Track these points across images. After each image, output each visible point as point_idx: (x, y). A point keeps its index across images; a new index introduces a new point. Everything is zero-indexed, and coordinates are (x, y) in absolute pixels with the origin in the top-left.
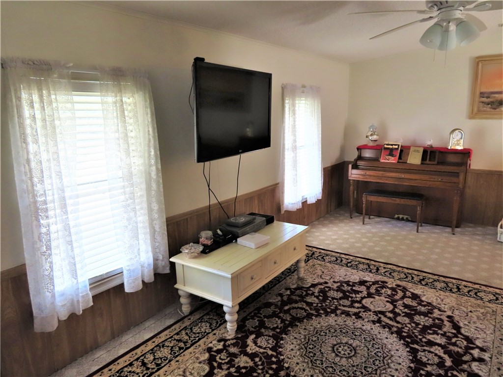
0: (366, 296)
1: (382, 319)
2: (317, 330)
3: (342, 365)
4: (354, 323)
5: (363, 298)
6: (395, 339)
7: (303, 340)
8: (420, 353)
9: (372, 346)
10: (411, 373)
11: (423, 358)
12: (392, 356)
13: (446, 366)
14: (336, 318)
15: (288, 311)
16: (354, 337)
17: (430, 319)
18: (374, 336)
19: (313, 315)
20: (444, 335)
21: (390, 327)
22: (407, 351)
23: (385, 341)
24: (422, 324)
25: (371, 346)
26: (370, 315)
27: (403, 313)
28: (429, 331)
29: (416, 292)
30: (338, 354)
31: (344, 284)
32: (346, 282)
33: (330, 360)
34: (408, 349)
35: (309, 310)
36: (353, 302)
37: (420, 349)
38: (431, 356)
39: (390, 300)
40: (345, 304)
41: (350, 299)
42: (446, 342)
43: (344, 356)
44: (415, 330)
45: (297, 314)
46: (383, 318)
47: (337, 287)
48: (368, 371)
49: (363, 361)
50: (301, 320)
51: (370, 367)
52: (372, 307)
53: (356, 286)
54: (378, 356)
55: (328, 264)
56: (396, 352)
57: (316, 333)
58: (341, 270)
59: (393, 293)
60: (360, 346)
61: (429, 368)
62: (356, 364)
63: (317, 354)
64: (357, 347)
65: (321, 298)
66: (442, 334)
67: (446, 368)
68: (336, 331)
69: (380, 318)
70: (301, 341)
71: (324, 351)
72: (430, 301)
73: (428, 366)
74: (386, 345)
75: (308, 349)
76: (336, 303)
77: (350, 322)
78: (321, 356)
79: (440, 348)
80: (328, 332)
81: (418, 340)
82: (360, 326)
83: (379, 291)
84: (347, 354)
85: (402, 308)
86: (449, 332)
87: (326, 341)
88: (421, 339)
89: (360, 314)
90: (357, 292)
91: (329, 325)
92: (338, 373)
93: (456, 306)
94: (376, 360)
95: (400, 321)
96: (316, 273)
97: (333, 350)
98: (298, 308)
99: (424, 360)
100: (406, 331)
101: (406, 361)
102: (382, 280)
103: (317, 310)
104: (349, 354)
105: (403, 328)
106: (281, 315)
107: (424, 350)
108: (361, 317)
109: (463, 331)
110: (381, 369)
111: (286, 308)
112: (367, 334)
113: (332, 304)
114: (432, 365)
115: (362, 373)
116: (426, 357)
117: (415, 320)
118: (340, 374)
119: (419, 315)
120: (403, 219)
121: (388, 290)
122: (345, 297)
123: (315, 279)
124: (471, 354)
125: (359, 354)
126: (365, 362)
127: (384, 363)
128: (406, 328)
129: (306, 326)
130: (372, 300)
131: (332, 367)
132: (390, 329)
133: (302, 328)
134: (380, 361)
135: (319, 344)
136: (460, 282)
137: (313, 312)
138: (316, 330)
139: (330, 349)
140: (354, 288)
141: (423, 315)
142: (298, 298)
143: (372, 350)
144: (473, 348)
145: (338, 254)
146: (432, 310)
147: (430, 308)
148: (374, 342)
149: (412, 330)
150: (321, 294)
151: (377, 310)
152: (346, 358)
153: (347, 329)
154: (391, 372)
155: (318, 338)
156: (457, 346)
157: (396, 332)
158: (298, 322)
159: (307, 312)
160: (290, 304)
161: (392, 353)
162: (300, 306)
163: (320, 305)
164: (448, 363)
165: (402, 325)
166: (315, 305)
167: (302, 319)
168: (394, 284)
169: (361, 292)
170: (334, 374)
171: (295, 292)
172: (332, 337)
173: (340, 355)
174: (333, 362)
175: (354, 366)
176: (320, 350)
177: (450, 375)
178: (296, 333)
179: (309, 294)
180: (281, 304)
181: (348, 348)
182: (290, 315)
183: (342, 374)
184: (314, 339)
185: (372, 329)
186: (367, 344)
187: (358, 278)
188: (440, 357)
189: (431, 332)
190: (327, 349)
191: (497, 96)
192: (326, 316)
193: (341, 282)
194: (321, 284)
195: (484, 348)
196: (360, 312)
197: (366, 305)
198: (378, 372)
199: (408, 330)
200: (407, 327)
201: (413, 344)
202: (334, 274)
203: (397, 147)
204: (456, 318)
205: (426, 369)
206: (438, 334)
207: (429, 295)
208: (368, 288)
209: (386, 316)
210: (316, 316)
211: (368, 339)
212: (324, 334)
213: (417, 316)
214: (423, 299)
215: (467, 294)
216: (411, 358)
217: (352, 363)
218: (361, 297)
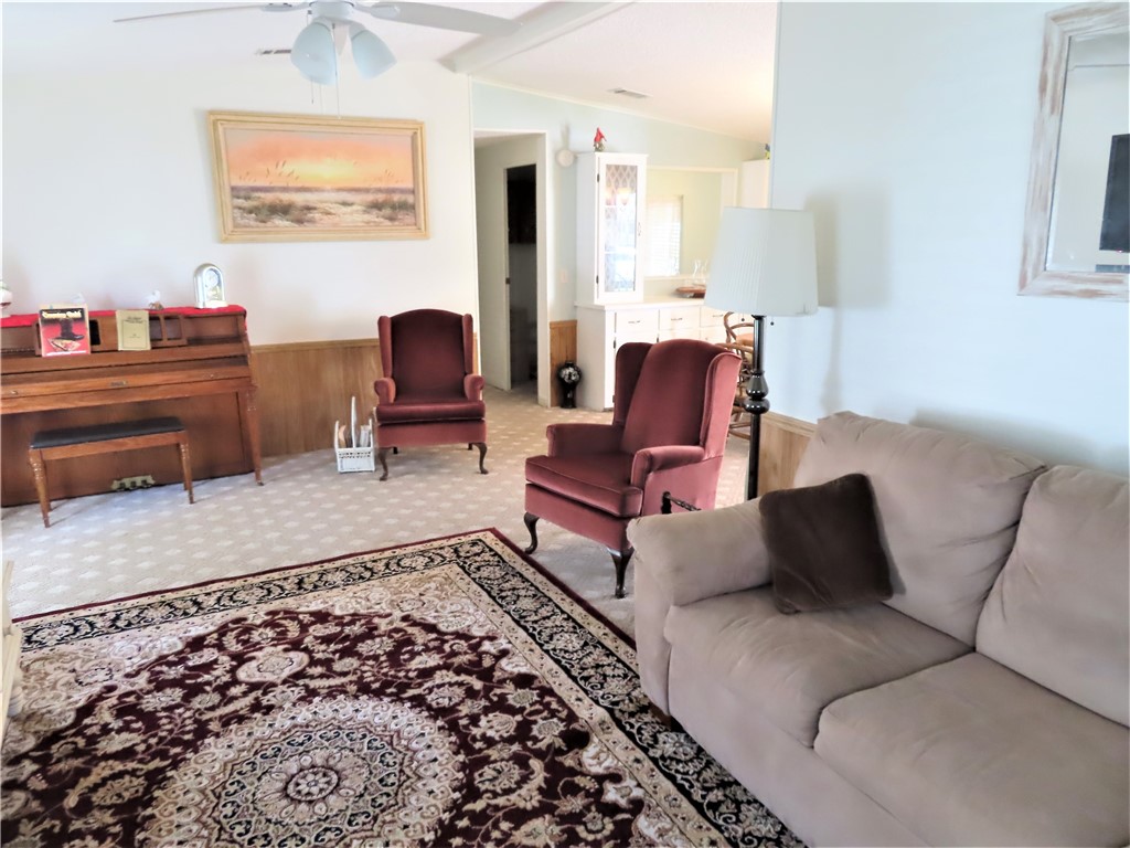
0: (234, 663)
1: (312, 687)
2: (213, 791)
3: (341, 811)
4: (270, 725)
5: (233, 671)
6: (372, 704)
7: (205, 833)
8: (429, 698)
9: (351, 740)
10: (450, 736)
11: (440, 700)
12: (398, 732)
13: (479, 691)
14: (223, 741)
15: (85, 807)
16: (301, 749)
17: (385, 638)
18: (336, 723)
19: (161, 770)
20: (427, 649)
21: (342, 689)
22: (411, 708)
23: (360, 717)
24: (382, 653)
25: (349, 742)
26: (283, 692)
27: (334, 653)
28: (402, 657)
29: (313, 608)
30: (309, 798)
31: (158, 669)
32: (157, 660)
33: (308, 820)
34: (409, 704)
35: (140, 766)
36: (222, 689)
37: (423, 693)
38: (446, 691)
39: (286, 646)
40: (210, 704)
41: (208, 688)
42: (442, 658)
43: (324, 794)
44: (382, 668)
45: (119, 796)
46: (313, 684)
47: (150, 682)
48: (393, 784)
49: (366, 774)
50: (146, 800)
51: (388, 775)
52: (269, 678)
53: (189, 656)
54: (377, 748)
55: (63, 648)
56: (395, 721)
57: (219, 797)
58: (117, 644)
59: (278, 630)
60: (331, 756)
61: (464, 710)
62: (361, 789)
63: (270, 831)
64: (327, 760)
65: (135, 726)
66: (423, 650)
67: (482, 693)
68: (254, 763)
69: (306, 686)
70: (203, 837)
71: (275, 816)
72: (352, 611)
73: (460, 708)
74: (369, 722)
75: (239, 839)
76: (188, 714)
77: (259, 727)
78: (282, 830)
79: (444, 672)
80: (239, 778)
81: (406, 681)
82: (288, 723)
83: (247, 641)
84: (326, 786)
85: (323, 647)
86: (430, 641)
87: (259, 795)
88: (406, 677)
89: (264, 703)
90: (208, 667)
91: (225, 764)
92: (351, 829)
93: (394, 598)
94: (383, 756)
95: (346, 670)
96: (56, 683)
97: (292, 799)
98: (104, 781)
99: (445, 702)
100: (372, 679)
101: (425, 723)
102: (229, 618)
103: (163, 755)
104: (328, 783)
105: (361, 678)
106: (77, 825)
107: (431, 690)
108: (269, 708)
109: (442, 627)
110: (406, 763)
111: (71, 801)
112: (318, 728)
113: (179, 721)
114: (462, 701)
115: (388, 795)
116: (444, 697)
117: (365, 654)
118: (356, 828)
119: (363, 641)
120: (134, 487)
121: (261, 630)
122: (193, 691)
123: (69, 697)
124: (486, 653)
125: (344, 770)
126: (371, 773)
127: (400, 752)
128: (365, 675)
129: (176, 804)
130: (253, 664)
131: (326, 830)
132: (345, 692)
133: (171, 814)
134: (390, 754)
135: (251, 811)
136: (360, 557)
137: (157, 763)
138: (208, 792)
139: (285, 802)
140: (190, 664)
141: (368, 639)
142: (77, 762)
143: (357, 746)
144: (479, 644)
145: (66, 614)
146: (369, 622)
147: (363, 621)
148: (347, 732)
149: (379, 672)
150: (128, 718)
151: (284, 675)
152: (331, 793)
153: (270, 744)
154: (424, 756)
155: (233, 803)
156: (460, 653)
157: (358, 691)
158: (145, 808)
159: (139, 773)
160: (73, 787)
161: (393, 727)
162: (107, 773)
163: (153, 741)
164: (478, 685)
165: (355, 673)
166: (142, 747)
167: (144, 794)
168: (262, 613)
169: (215, 661)
170: (345, 837)
171: (50, 756)
172: (259, 779)
173: (315, 797)
174: (320, 820)
175: (361, 796)
176: (269, 821)
177: (495, 699)
178: (170, 832)
179: (94, 736)
180: (42, 804)
181: (315, 774)
182: (101, 808)
183: (357, 824)
184: (229, 810)
185: (315, 713)
186: (339, 743)
187: (175, 639)
188: (460, 684)
189: (406, 656)
190: (277, 808)
191: (262, 195)
192: (196, 751)
193: (150, 667)
194: (100, 698)
195: (490, 634)
196: (257, 699)
197: (253, 680)
198: (407, 771)
199: (373, 675)
200: (365, 672)
201: (405, 692)
202: (107, 660)
203: (78, 315)
204: (417, 615)
205: (462, 714)
206: (419, 654)
207: (342, 602)
208: (220, 647)
209: (312, 677)
210: (175, 765)
211: (332, 734)
212: (235, 787)
213: (360, 645)
214: (338, 612)
215: (387, 571)
216: (425, 714)
217: (352, 793)
218: (228, 672)
